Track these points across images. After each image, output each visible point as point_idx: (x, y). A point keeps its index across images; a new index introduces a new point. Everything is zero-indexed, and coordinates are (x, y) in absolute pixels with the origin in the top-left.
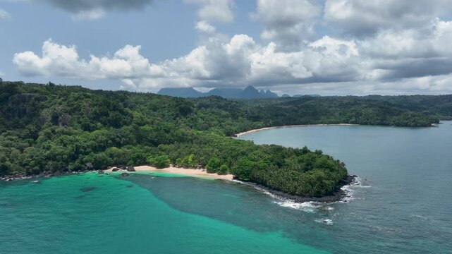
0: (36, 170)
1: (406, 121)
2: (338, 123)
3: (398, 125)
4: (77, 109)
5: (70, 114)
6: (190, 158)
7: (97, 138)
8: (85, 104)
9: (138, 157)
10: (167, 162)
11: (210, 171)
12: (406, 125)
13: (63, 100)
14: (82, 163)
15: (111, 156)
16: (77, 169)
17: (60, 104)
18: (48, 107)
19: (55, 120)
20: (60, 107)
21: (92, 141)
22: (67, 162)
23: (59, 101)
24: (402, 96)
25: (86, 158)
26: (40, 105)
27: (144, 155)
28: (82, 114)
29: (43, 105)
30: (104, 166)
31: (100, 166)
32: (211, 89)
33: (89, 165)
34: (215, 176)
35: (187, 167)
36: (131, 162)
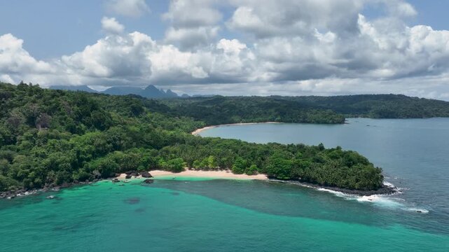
0: (38, 183)
1: (325, 119)
2: (265, 121)
3: (318, 122)
4: (57, 108)
5: (49, 114)
6: (210, 159)
7: (93, 142)
8: (64, 102)
9: (149, 161)
10: (183, 166)
11: (236, 172)
12: (325, 123)
13: (38, 98)
14: (88, 170)
15: (117, 160)
16: (83, 179)
17: (34, 102)
18: (19, 106)
19: (32, 121)
20: (36, 106)
21: (89, 145)
22: (70, 171)
23: (32, 98)
24: (301, 97)
25: (90, 165)
26: (7, 102)
27: (154, 159)
28: (63, 114)
29: (11, 103)
30: (113, 173)
31: (108, 173)
32: (108, 88)
33: (96, 173)
34: (244, 177)
35: (207, 169)
36: (141, 167)
